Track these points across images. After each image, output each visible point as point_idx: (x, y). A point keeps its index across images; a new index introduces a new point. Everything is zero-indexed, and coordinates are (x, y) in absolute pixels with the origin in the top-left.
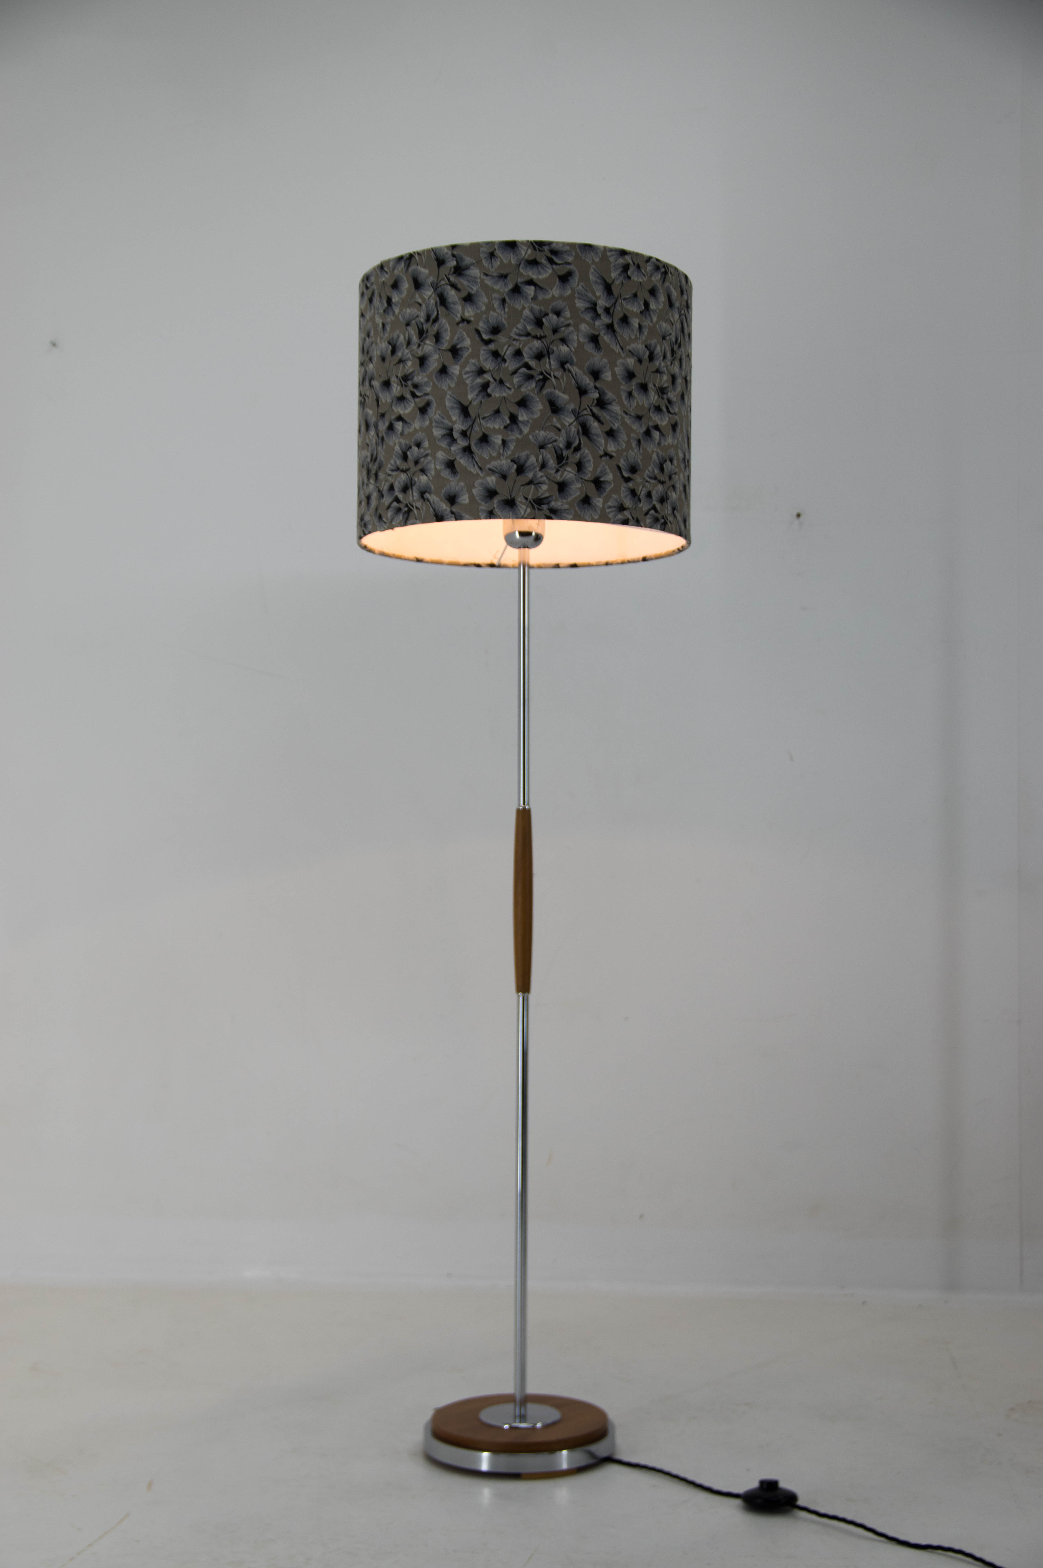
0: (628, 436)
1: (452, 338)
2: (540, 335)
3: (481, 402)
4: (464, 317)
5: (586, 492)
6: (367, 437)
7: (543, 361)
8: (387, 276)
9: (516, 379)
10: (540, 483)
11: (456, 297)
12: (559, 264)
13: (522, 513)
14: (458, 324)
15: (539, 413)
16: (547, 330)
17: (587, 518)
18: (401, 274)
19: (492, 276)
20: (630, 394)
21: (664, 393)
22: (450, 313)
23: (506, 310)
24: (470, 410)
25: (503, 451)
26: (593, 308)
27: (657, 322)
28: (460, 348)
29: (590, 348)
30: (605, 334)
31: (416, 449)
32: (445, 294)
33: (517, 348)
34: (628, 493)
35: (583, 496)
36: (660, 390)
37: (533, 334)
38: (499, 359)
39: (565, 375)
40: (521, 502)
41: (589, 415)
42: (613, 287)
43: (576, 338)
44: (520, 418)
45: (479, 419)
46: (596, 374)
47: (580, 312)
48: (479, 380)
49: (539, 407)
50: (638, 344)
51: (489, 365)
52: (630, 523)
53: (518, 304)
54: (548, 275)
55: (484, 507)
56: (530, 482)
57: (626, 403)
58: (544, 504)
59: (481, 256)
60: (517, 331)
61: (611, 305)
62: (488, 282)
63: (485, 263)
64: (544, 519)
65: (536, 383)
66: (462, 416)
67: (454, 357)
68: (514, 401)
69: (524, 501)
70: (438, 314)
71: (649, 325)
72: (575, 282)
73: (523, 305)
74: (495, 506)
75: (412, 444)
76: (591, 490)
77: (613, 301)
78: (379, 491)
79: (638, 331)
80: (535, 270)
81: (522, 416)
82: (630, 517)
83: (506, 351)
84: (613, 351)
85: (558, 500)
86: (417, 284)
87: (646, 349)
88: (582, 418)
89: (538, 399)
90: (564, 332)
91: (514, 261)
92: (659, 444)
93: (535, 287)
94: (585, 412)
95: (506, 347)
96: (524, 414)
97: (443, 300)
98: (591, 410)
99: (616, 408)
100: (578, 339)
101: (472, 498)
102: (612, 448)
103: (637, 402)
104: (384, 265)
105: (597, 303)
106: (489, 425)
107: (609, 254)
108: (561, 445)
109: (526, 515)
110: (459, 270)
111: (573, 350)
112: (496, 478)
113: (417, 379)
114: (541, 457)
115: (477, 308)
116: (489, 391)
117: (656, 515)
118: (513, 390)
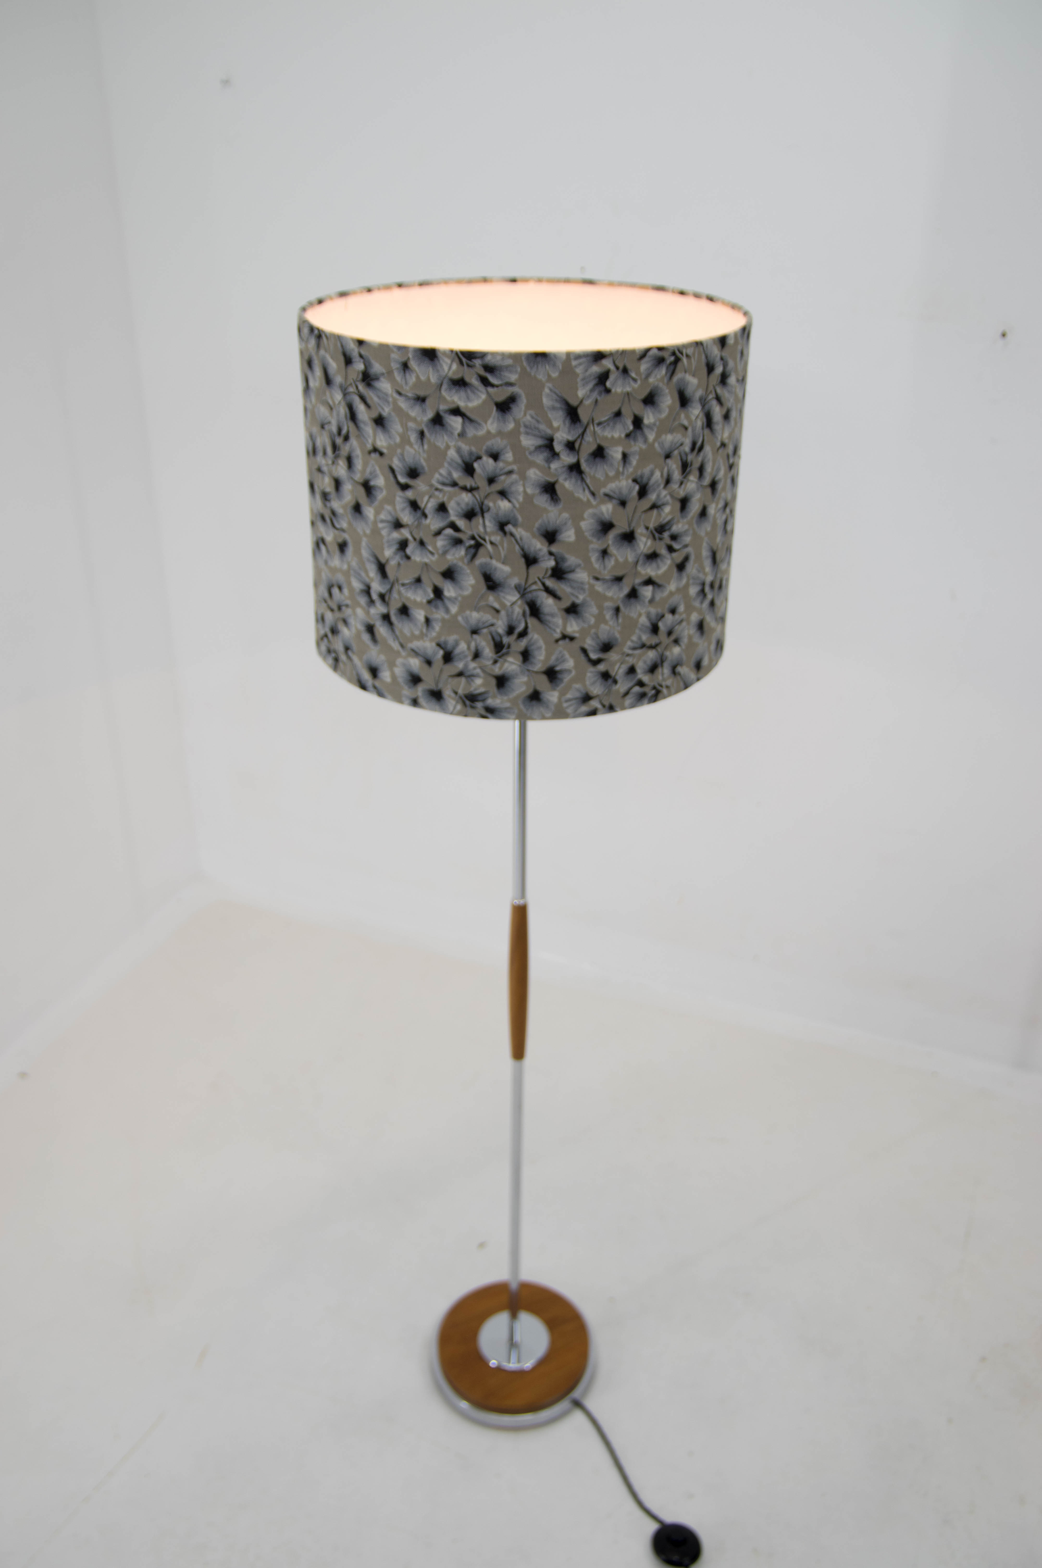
0: (600, 606)
1: (364, 469)
2: (471, 486)
3: (400, 563)
4: (376, 446)
5: (535, 686)
7: (474, 520)
9: (440, 542)
10: (473, 676)
11: (367, 415)
12: (497, 386)
13: (451, 708)
14: (370, 452)
15: (471, 589)
16: (480, 480)
17: (537, 716)
18: (314, 352)
19: (406, 396)
20: (605, 553)
21: (665, 531)
22: (361, 434)
23: (426, 447)
24: (388, 570)
25: (427, 630)
26: (549, 445)
27: (655, 440)
28: (373, 486)
29: (542, 501)
30: (566, 480)
31: (338, 591)
32: (355, 407)
33: (441, 501)
34: (596, 678)
35: (531, 691)
36: (656, 531)
37: (461, 483)
38: (419, 513)
39: (505, 539)
40: (449, 696)
41: (541, 590)
42: (581, 412)
43: (521, 489)
44: (446, 593)
45: (398, 585)
46: (551, 536)
47: (527, 453)
48: (396, 535)
49: (470, 581)
50: (620, 481)
51: (406, 517)
53: (440, 440)
54: (481, 401)
55: (407, 692)
56: (460, 674)
57: (597, 566)
58: (478, 701)
59: (392, 364)
60: (441, 478)
61: (577, 435)
62: (403, 404)
63: (398, 376)
64: (478, 718)
65: (467, 550)
66: (379, 575)
67: (368, 496)
68: (438, 571)
69: (453, 694)
70: (349, 430)
71: (641, 448)
72: (520, 411)
73: (447, 443)
74: (419, 694)
75: (335, 582)
76: (542, 683)
77: (580, 431)
79: (622, 462)
80: (462, 393)
81: (449, 591)
83: (427, 503)
84: (579, 500)
85: (496, 697)
86: (328, 378)
87: (634, 484)
88: (530, 594)
89: (468, 571)
90: (503, 482)
91: (434, 379)
93: (463, 419)
94: (534, 587)
95: (427, 497)
96: (451, 588)
97: (352, 414)
98: (544, 584)
99: (582, 576)
100: (525, 491)
101: (394, 677)
102: (573, 628)
103: (617, 560)
105: (555, 437)
106: (409, 595)
107: (574, 363)
108: (500, 631)
109: (455, 710)
110: (367, 378)
111: (517, 506)
112: (420, 661)
113: (334, 504)
114: (473, 643)
115: (390, 437)
116: (408, 551)
117: (642, 688)
118: (436, 556)
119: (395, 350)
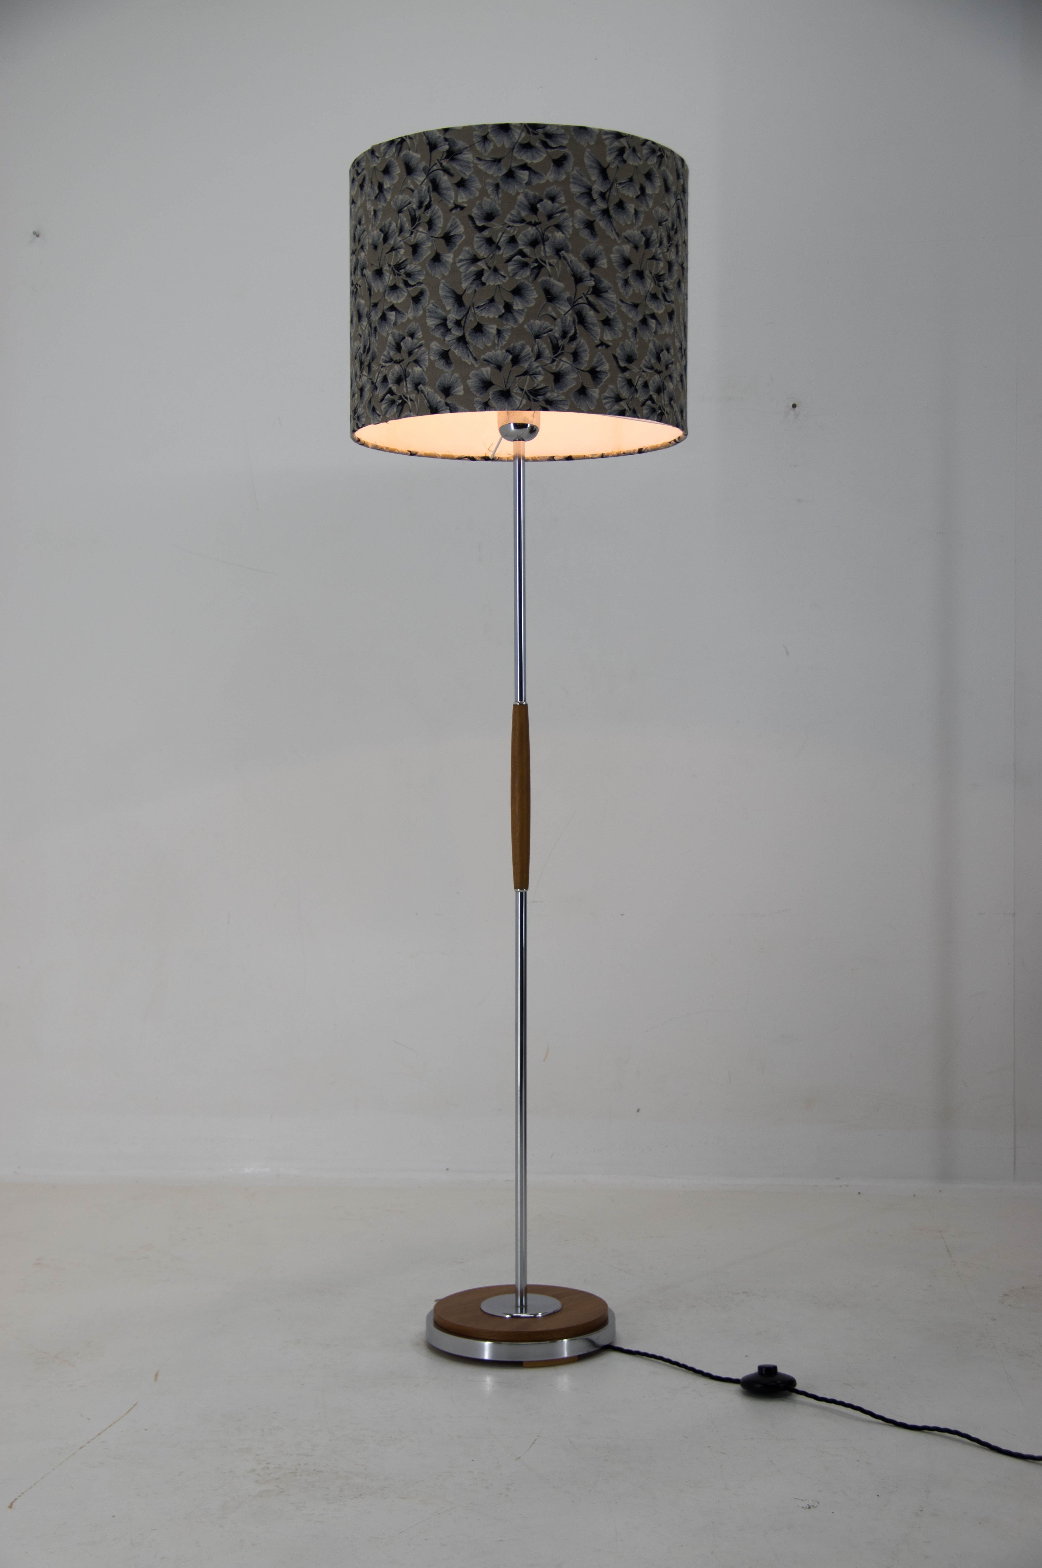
0: (625, 325)
1: (445, 225)
2: (535, 222)
3: (475, 291)
4: (458, 204)
5: (582, 383)
6: (359, 327)
7: (538, 247)
8: (378, 161)
9: (511, 267)
10: (536, 374)
11: (449, 183)
12: (554, 148)
13: (518, 404)
14: (451, 210)
15: (534, 302)
16: (541, 217)
17: (583, 409)
18: (393, 159)
19: (485, 160)
20: (626, 282)
21: (661, 281)
22: (443, 199)
23: (500, 196)
24: (465, 299)
25: (498, 341)
26: (588, 193)
27: (653, 207)
28: (453, 236)
29: (585, 234)
30: (600, 220)
31: (410, 339)
32: (438, 180)
33: (511, 235)
34: (624, 383)
35: (580, 386)
36: (656, 277)
37: (528, 220)
38: (494, 247)
39: (560, 262)
40: (516, 393)
41: (586, 304)
42: (609, 171)
43: (571, 224)
44: (515, 307)
45: (474, 309)
46: (591, 262)
47: (575, 197)
48: (473, 269)
49: (534, 295)
50: (634, 230)
51: (482, 253)
52: (627, 414)
53: (512, 189)
54: (542, 159)
55: (479, 398)
56: (526, 373)
57: (622, 291)
58: (539, 395)
59: (474, 140)
60: (512, 217)
61: (607, 189)
62: (482, 166)
63: (479, 147)
64: (540, 410)
65: (531, 271)
66: (456, 306)
67: (447, 245)
68: (509, 290)
69: (519, 392)
70: (430, 201)
71: (645, 210)
72: (569, 165)
73: (517, 190)
74: (490, 397)
75: (405, 334)
76: (588, 380)
77: (609, 186)
78: (373, 383)
79: (634, 217)
80: (529, 154)
81: (517, 305)
82: (627, 408)
83: (500, 238)
84: (608, 237)
85: (554, 392)
86: (409, 170)
87: (642, 235)
88: (577, 306)
89: (533, 288)
90: (559, 218)
91: (507, 145)
92: (655, 332)
93: (530, 172)
94: (580, 301)
95: (500, 234)
96: (519, 303)
97: (435, 186)
98: (587, 299)
99: (612, 296)
100: (573, 226)
101: (467, 389)
102: (608, 337)
103: (634, 290)
104: (375, 150)
105: (593, 188)
106: (483, 315)
108: (557, 335)
109: (521, 407)
110: (451, 155)
111: (568, 237)
112: (491, 368)
113: (410, 267)
114: (536, 346)
115: (470, 194)
116: (483, 279)
117: (653, 405)
118: (507, 278)
119: (477, 129)
